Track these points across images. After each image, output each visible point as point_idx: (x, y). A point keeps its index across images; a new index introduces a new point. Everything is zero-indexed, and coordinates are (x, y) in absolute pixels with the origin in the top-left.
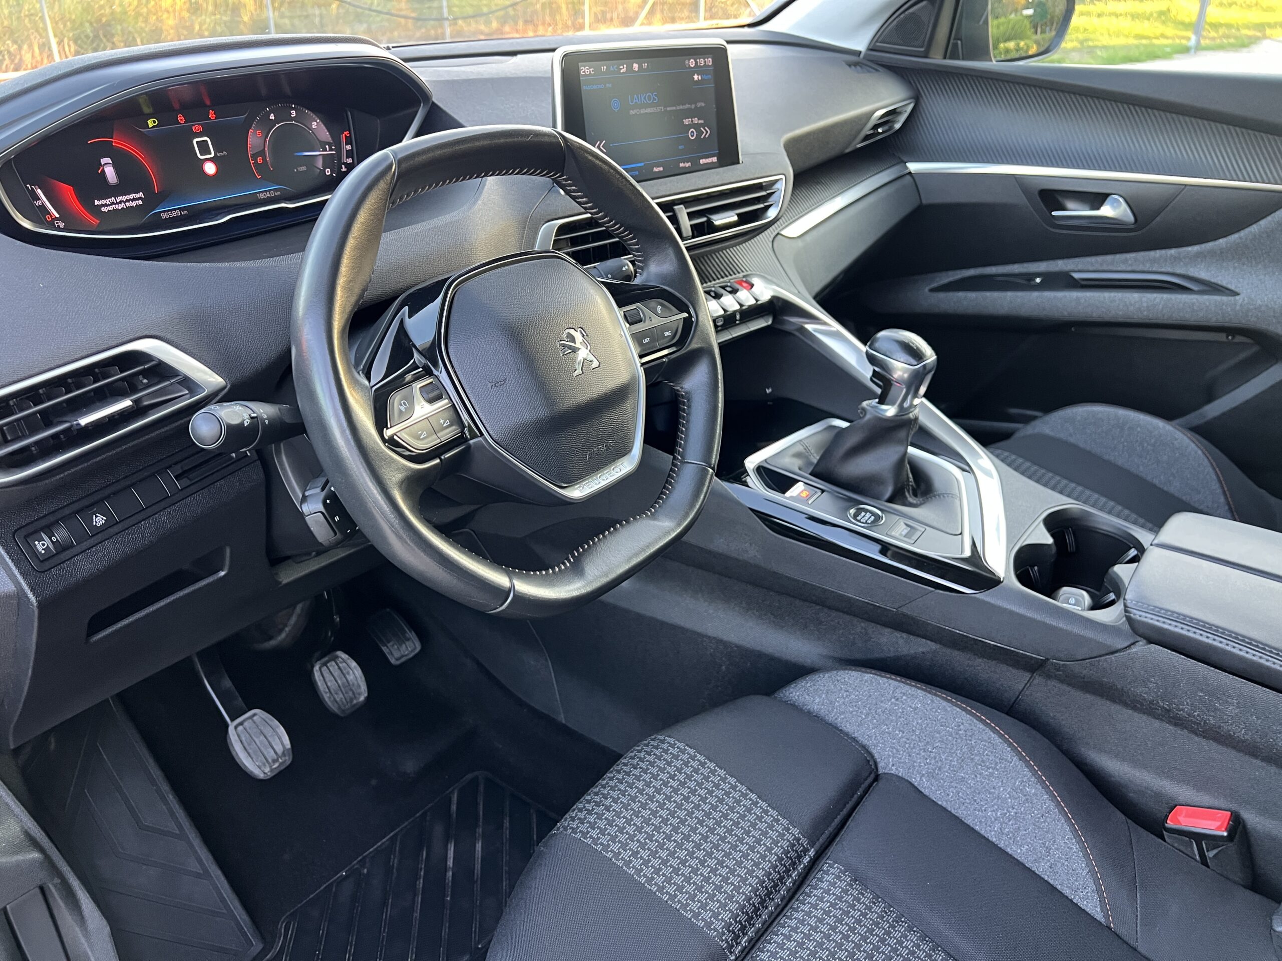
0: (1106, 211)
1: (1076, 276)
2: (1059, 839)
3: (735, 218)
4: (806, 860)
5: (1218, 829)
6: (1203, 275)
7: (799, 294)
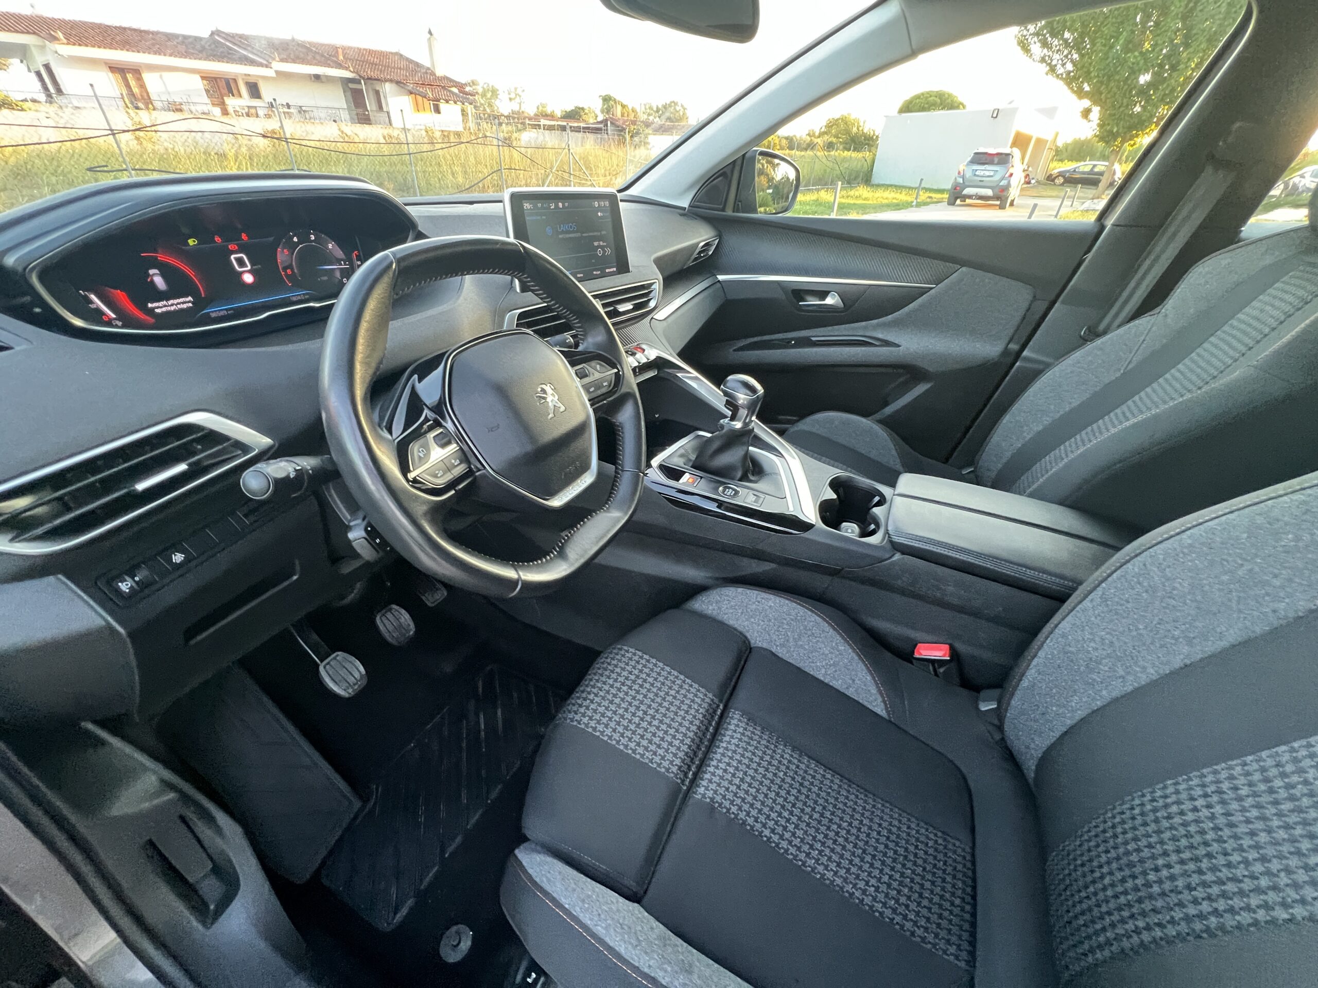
0: (829, 301)
1: (813, 339)
2: (859, 674)
3: (631, 307)
4: (719, 712)
5: (944, 656)
6: (880, 336)
7: (671, 355)
